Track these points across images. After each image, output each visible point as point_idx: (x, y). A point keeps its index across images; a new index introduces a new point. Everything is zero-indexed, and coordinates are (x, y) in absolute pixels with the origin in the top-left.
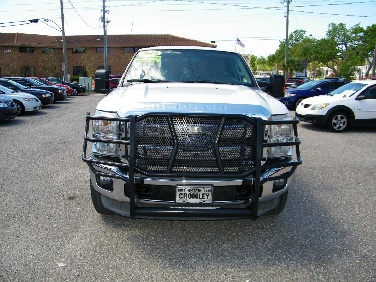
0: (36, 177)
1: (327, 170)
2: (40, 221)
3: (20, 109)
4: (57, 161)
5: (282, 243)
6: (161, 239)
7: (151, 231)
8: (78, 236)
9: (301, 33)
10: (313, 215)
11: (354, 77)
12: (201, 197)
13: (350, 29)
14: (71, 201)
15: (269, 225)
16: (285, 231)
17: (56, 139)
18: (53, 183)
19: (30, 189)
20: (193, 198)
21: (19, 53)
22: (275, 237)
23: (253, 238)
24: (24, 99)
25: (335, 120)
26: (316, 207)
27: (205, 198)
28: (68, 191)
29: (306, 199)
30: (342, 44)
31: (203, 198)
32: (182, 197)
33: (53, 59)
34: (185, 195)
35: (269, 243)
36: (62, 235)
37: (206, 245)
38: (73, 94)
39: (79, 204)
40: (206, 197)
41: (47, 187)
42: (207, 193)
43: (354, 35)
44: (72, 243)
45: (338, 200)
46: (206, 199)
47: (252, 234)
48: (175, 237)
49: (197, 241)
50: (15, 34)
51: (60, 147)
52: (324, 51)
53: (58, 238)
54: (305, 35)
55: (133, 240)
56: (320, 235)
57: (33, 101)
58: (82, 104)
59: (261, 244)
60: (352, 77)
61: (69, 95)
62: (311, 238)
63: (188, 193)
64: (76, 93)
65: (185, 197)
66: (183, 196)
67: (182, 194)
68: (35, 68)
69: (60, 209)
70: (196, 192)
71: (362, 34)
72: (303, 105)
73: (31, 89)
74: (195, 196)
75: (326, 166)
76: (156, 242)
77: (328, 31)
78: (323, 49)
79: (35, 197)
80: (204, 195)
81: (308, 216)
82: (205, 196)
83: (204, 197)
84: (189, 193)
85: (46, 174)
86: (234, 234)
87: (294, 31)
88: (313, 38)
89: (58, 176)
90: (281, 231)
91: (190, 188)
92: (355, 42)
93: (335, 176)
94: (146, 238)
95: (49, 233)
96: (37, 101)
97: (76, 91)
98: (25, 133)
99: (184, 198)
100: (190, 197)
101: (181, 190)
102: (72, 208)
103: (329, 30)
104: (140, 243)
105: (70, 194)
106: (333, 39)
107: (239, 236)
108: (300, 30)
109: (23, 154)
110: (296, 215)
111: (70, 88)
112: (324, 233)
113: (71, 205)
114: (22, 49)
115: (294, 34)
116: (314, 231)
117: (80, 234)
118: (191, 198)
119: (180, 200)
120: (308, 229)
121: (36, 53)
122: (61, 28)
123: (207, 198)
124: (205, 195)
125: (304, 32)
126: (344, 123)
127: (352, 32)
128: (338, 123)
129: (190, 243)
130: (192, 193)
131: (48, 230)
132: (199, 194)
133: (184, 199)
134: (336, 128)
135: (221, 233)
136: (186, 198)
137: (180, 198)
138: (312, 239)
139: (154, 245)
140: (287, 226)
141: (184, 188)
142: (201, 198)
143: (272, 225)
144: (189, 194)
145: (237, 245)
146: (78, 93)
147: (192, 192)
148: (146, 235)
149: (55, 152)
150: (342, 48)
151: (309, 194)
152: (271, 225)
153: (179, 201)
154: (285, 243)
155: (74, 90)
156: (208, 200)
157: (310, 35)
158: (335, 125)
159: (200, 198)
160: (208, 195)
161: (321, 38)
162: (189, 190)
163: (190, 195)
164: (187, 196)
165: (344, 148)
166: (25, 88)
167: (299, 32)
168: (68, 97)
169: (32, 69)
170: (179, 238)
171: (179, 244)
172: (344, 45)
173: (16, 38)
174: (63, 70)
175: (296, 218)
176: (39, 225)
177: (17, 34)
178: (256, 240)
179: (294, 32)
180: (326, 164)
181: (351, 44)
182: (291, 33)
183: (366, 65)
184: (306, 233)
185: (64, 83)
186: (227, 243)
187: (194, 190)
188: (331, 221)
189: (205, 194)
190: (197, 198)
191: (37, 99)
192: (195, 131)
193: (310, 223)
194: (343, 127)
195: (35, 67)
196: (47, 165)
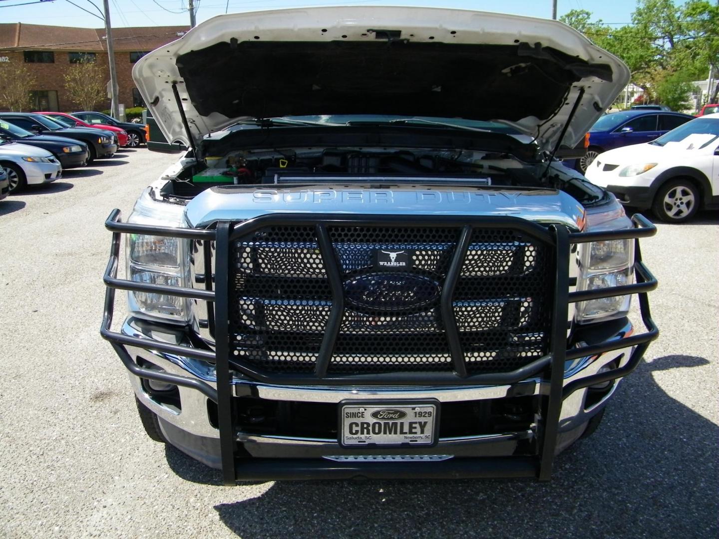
0: (28, 341)
1: (670, 315)
2: (19, 463)
3: (16, 179)
4: (80, 298)
5: (599, 523)
6: (306, 514)
7: (281, 489)
8: (105, 507)
9: (580, 17)
10: (660, 439)
11: (686, 103)
12: (406, 429)
13: (682, 6)
14: (98, 404)
15: (561, 468)
16: (601, 485)
17: (85, 245)
18: (63, 354)
19: (10, 372)
20: (385, 433)
21: (26, 64)
22: (580, 505)
23: (527, 509)
24: (24, 158)
25: (670, 197)
26: (662, 414)
27: (416, 433)
28: (96, 376)
29: (637, 392)
30: (664, 38)
31: (411, 432)
32: (357, 432)
33: (92, 74)
34: (365, 426)
35: (568, 525)
36: (67, 506)
37: (414, 530)
38: (131, 144)
39: (115, 413)
40: (418, 430)
41: (48, 367)
42: (422, 420)
43: (689, 19)
44: (88, 529)
45: (712, 395)
46: (419, 435)
47: (523, 496)
48: (339, 508)
49: (392, 520)
50: (15, 24)
51: (91, 265)
52: (628, 53)
53: (55, 514)
54: (589, 21)
55: (239, 517)
56: (689, 499)
57: (43, 161)
58: (147, 164)
59: (549, 526)
60: (683, 103)
61: (121, 147)
62: (667, 507)
63: (372, 421)
64: (136, 143)
65: (365, 430)
66: (359, 428)
67: (357, 425)
68: (59, 94)
69: (72, 426)
70: (392, 418)
71: (706, 16)
72: (602, 166)
73: (42, 137)
74: (390, 429)
75: (665, 304)
76: (293, 522)
77: (634, 10)
78: (625, 49)
79: (18, 395)
80: (414, 425)
81: (650, 441)
82: (415, 428)
83: (414, 430)
84: (375, 420)
85: (51, 332)
86: (481, 496)
87: (566, 14)
88: (605, 26)
89: (77, 336)
90: (591, 485)
91: (376, 410)
92: (690, 33)
93: (689, 329)
94: (268, 512)
95: (35, 501)
96: (52, 161)
97: (136, 138)
98: (21, 233)
99: (362, 433)
100: (377, 431)
101: (354, 415)
102: (99, 425)
103: (638, 9)
104: (255, 527)
105: (99, 385)
106: (645, 27)
107: (493, 503)
108: (578, 11)
109: (9, 281)
110: (620, 440)
111: (123, 132)
112: (698, 494)
113: (97, 417)
114: (31, 56)
115: (567, 18)
116: (672, 487)
117: (110, 501)
118: (379, 432)
119: (351, 438)
120: (656, 481)
121: (57, 63)
122: (103, 11)
123: (422, 432)
124: (417, 426)
125: (587, 14)
126: (688, 204)
127: (685, 14)
128: (675, 204)
129: (376, 525)
130: (382, 422)
131: (36, 489)
132: (402, 424)
133: (362, 436)
134: (671, 214)
135: (450, 495)
136: (368, 433)
137: (351, 432)
138: (673, 512)
139: (288, 531)
140: (605, 469)
141: (362, 410)
142: (406, 433)
143: (567, 466)
144: (374, 424)
145: (490, 530)
146: (139, 143)
147: (383, 418)
148: (269, 503)
149: (78, 276)
150: (662, 46)
151: (642, 379)
152: (566, 469)
153: (348, 438)
154: (607, 523)
155: (131, 136)
156: (425, 437)
157: (598, 20)
158: (670, 207)
159: (402, 432)
160: (423, 426)
161: (622, 26)
162: (375, 415)
163: (377, 425)
164: (371, 428)
165: (695, 260)
166: (29, 136)
167: (578, 16)
168: (118, 151)
169: (52, 96)
170: (350, 510)
171: (350, 527)
172: (668, 40)
173: (17, 34)
174: (109, 96)
175: (623, 447)
176: (16, 475)
177: (18, 25)
178: (536, 513)
179: (568, 16)
180: (664, 300)
181: (682, 38)
182: (561, 17)
183: (708, 80)
184: (653, 491)
185: (112, 123)
186: (467, 525)
187: (389, 413)
188: (707, 455)
189: (416, 423)
190: (395, 433)
191: (52, 158)
192: (390, 261)
193: (658, 462)
194: (686, 212)
195: (57, 91)
196: (57, 310)
